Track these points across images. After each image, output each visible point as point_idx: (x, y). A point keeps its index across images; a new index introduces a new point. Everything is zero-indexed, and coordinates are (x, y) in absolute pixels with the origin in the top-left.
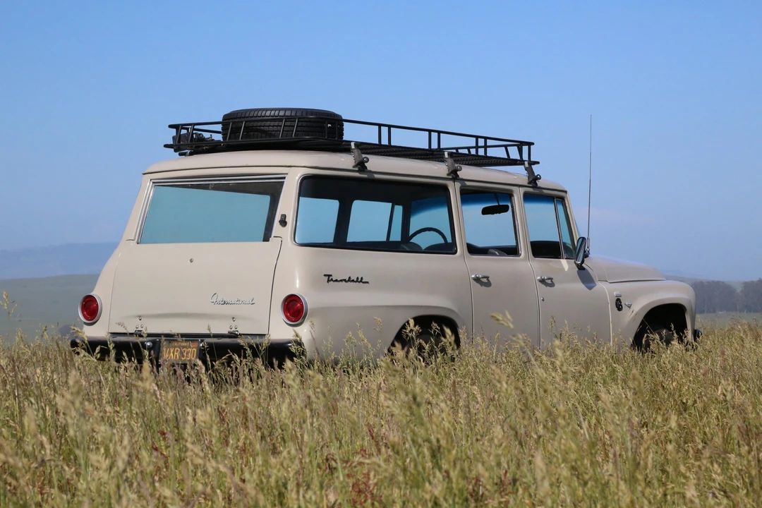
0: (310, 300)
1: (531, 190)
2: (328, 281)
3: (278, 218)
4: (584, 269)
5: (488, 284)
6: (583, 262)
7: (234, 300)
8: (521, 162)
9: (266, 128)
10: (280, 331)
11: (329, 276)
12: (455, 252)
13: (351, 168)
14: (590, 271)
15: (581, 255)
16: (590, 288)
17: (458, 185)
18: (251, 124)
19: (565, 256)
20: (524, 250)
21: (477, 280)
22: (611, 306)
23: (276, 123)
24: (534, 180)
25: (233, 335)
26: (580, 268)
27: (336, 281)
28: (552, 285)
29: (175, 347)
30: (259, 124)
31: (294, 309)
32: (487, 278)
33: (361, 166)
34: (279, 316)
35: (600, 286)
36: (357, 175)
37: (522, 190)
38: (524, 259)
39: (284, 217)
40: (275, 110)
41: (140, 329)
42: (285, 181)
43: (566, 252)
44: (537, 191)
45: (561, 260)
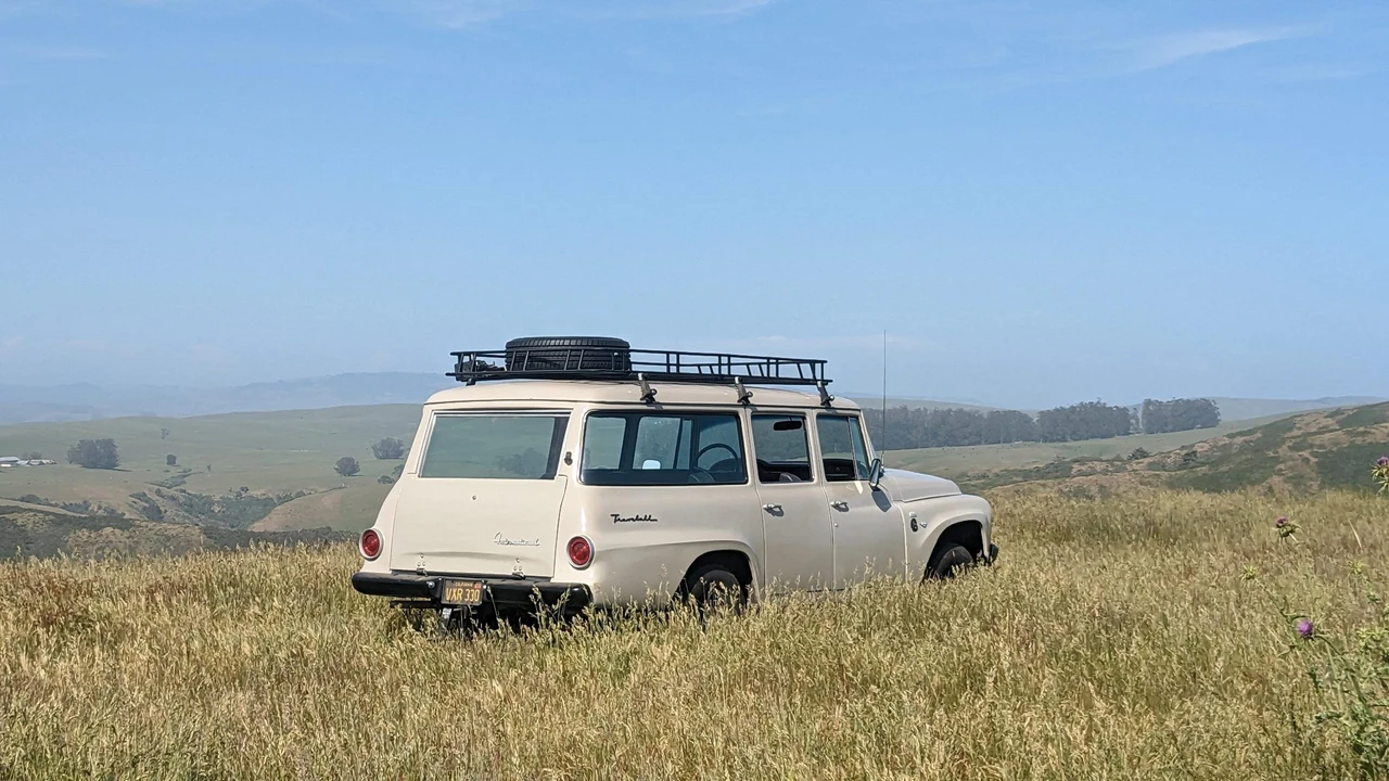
0: (597, 542)
1: (824, 411)
2: (615, 521)
3: (563, 456)
4: (879, 490)
5: (781, 514)
6: (878, 483)
7: (518, 540)
8: (813, 382)
9: (550, 359)
10: (565, 574)
11: (616, 516)
12: (747, 481)
13: (639, 401)
14: (884, 491)
15: (876, 474)
16: (885, 510)
17: (749, 411)
18: (535, 354)
19: (859, 477)
20: (817, 469)
21: (769, 510)
22: (907, 527)
23: (561, 353)
24: (827, 401)
25: (516, 577)
26: (875, 489)
27: (624, 520)
28: (846, 510)
29: (458, 587)
30: (543, 354)
31: (580, 552)
32: (780, 507)
33: (649, 397)
34: (564, 561)
35: (895, 506)
36: (645, 407)
37: (815, 412)
38: (818, 485)
39: (569, 454)
40: (560, 339)
41: (422, 567)
42: (571, 416)
43: (860, 473)
44: (831, 412)
45: (856, 482)
